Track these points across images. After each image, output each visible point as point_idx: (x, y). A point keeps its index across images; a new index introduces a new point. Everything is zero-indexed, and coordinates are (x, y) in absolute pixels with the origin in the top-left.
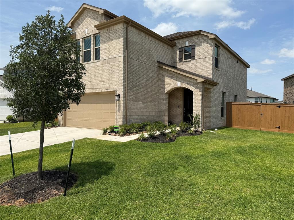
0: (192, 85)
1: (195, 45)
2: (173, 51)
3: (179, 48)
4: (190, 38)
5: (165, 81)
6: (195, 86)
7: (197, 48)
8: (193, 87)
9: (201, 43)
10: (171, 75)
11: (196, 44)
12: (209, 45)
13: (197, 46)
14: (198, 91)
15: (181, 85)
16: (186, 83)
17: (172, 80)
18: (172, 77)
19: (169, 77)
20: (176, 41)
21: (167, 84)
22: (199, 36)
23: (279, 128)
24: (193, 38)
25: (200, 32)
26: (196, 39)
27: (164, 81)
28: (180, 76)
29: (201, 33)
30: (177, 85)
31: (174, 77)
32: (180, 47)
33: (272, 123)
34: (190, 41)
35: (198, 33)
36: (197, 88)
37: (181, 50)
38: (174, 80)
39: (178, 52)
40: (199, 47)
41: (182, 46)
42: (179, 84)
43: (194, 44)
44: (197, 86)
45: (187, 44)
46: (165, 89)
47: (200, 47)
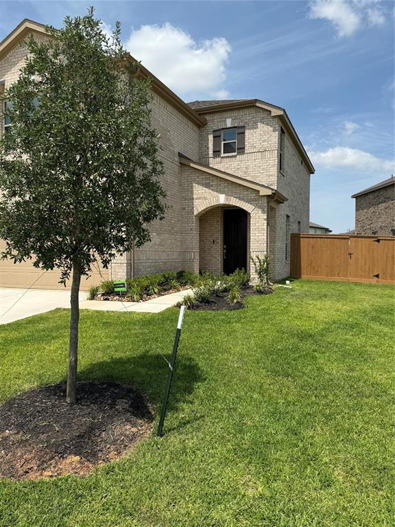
0: (248, 201)
1: (244, 127)
2: (201, 136)
3: (214, 131)
4: (235, 114)
5: (194, 192)
6: (254, 202)
7: (247, 132)
8: (249, 205)
9: (256, 123)
10: (207, 181)
11: (246, 125)
12: (272, 129)
13: (249, 129)
14: (260, 212)
15: (227, 200)
16: (236, 198)
17: (207, 190)
18: (207, 186)
19: (202, 185)
20: (208, 117)
21: (197, 199)
22: (252, 111)
23: (377, 276)
24: (242, 112)
25: (256, 103)
26: (246, 116)
27: (192, 192)
28: (223, 184)
29: (258, 105)
30: (218, 200)
31: (212, 186)
32: (215, 128)
33: (367, 269)
34: (235, 119)
35: (250, 105)
36: (257, 206)
37: (217, 134)
38: (212, 190)
39: (211, 137)
40: (252, 131)
41: (220, 128)
42: (222, 199)
43: (241, 124)
44: (257, 202)
45: (229, 123)
46: (193, 208)
47: (255, 130)
